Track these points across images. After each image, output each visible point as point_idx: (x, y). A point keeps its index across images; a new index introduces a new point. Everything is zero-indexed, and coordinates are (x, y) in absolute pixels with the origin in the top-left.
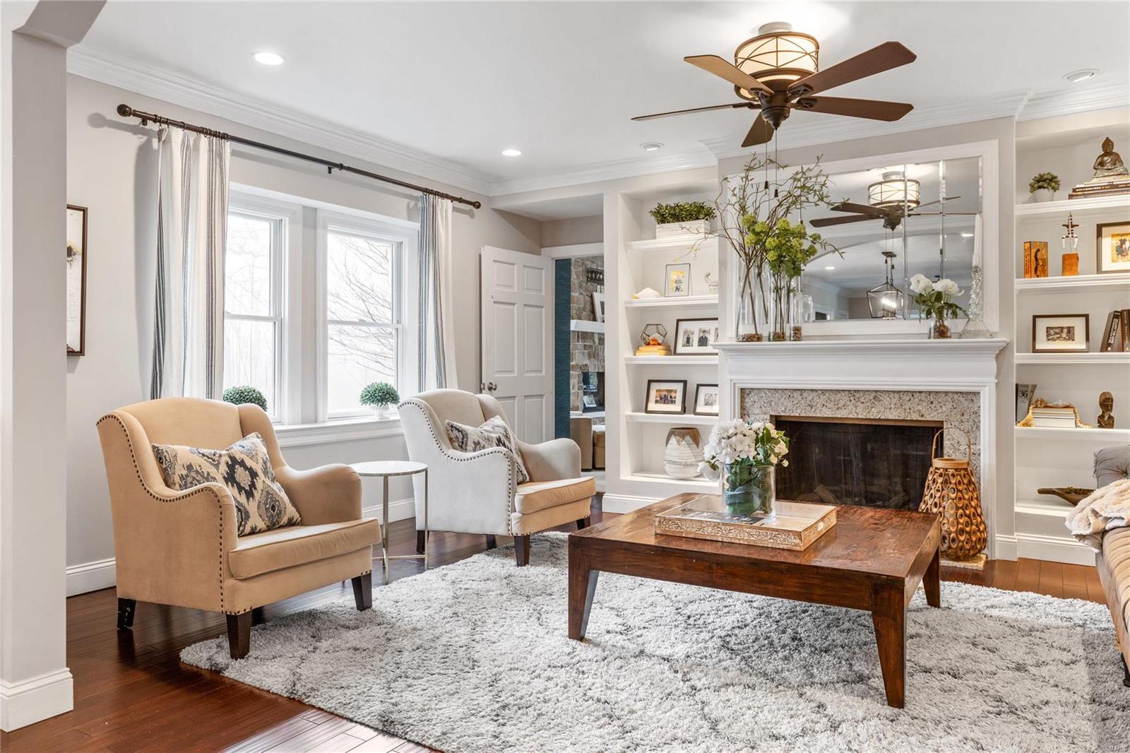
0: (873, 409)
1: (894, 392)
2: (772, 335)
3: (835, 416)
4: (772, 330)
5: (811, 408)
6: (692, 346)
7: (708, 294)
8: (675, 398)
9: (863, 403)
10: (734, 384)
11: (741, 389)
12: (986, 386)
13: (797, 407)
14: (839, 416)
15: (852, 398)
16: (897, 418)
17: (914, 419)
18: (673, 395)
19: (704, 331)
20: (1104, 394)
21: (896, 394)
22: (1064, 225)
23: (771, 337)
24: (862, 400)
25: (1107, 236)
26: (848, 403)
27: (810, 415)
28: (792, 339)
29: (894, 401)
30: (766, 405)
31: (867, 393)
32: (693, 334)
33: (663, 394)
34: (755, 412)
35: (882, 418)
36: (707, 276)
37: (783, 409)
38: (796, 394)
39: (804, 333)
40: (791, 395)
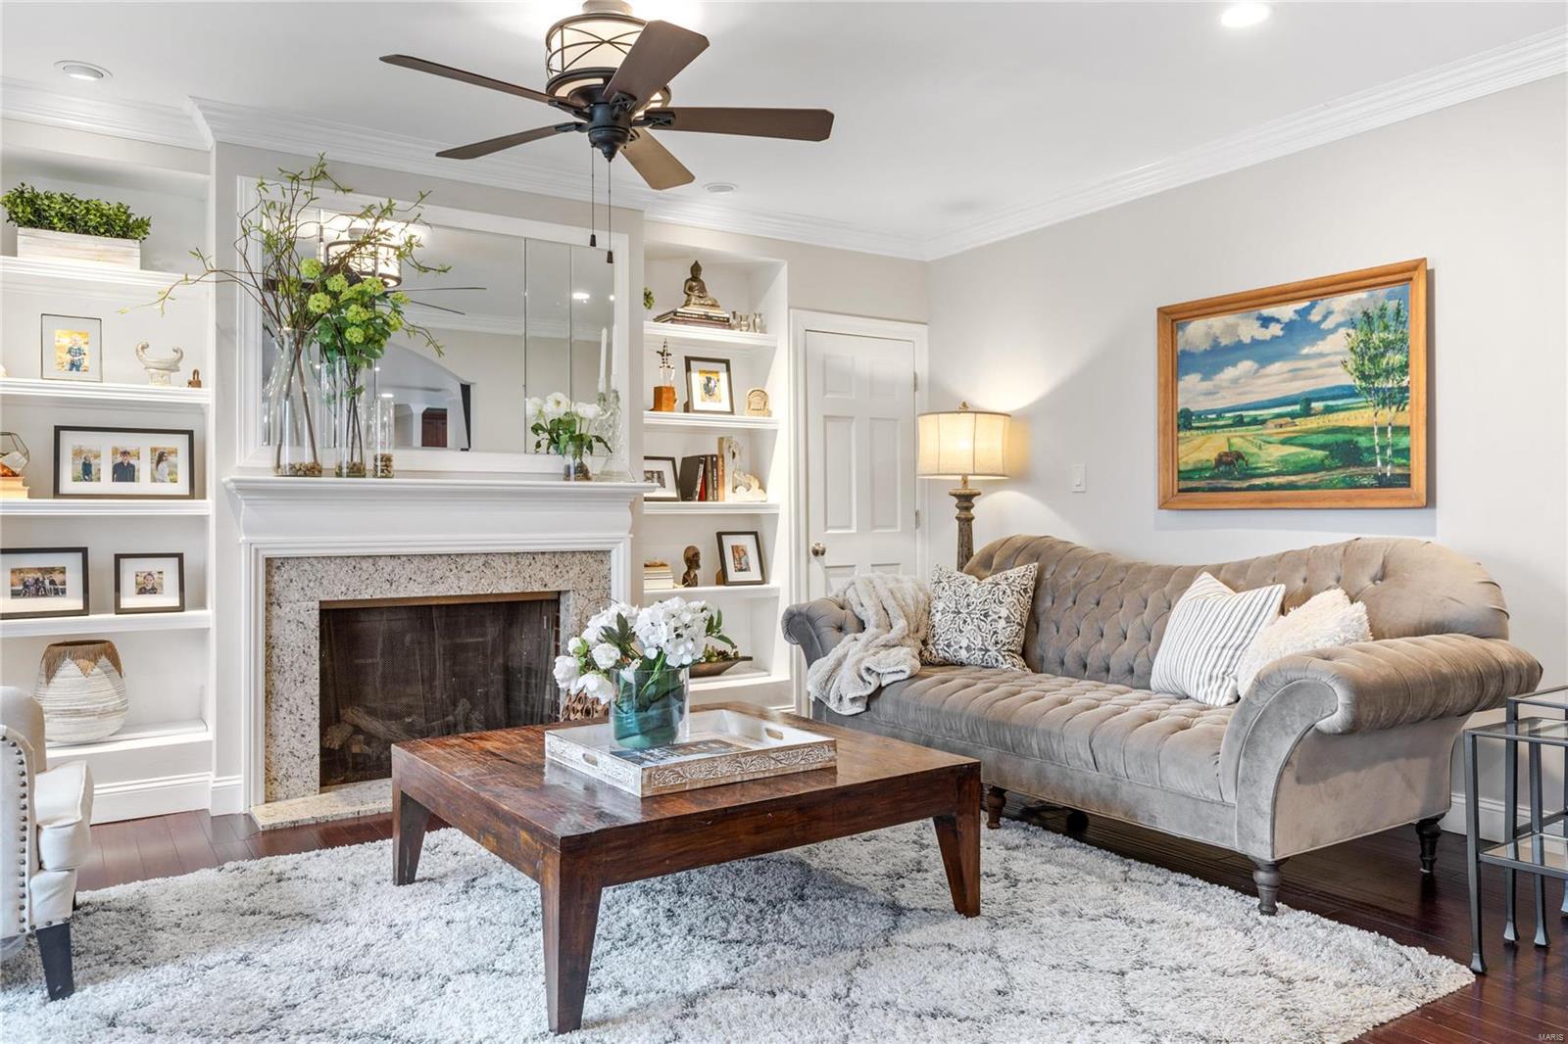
0: (483, 580)
1: (510, 554)
2: (345, 465)
3: (428, 594)
4: (346, 458)
5: (391, 585)
6: (99, 479)
7: (147, 383)
8: (64, 583)
9: (469, 572)
10: (257, 550)
11: (267, 559)
12: (620, 542)
13: (367, 584)
14: (434, 594)
15: (453, 566)
16: (514, 591)
17: (536, 590)
18: (57, 577)
19: (125, 453)
20: (688, 549)
21: (513, 558)
22: (658, 352)
23: (345, 471)
24: (467, 568)
25: (695, 372)
26: (448, 574)
27: (389, 596)
28: (379, 474)
29: (510, 567)
30: (312, 584)
31: (473, 557)
32: (97, 456)
33: (30, 577)
34: (292, 598)
35: (494, 592)
36: (143, 348)
37: (344, 589)
38: (365, 564)
39: (396, 465)
40: (358, 566)
